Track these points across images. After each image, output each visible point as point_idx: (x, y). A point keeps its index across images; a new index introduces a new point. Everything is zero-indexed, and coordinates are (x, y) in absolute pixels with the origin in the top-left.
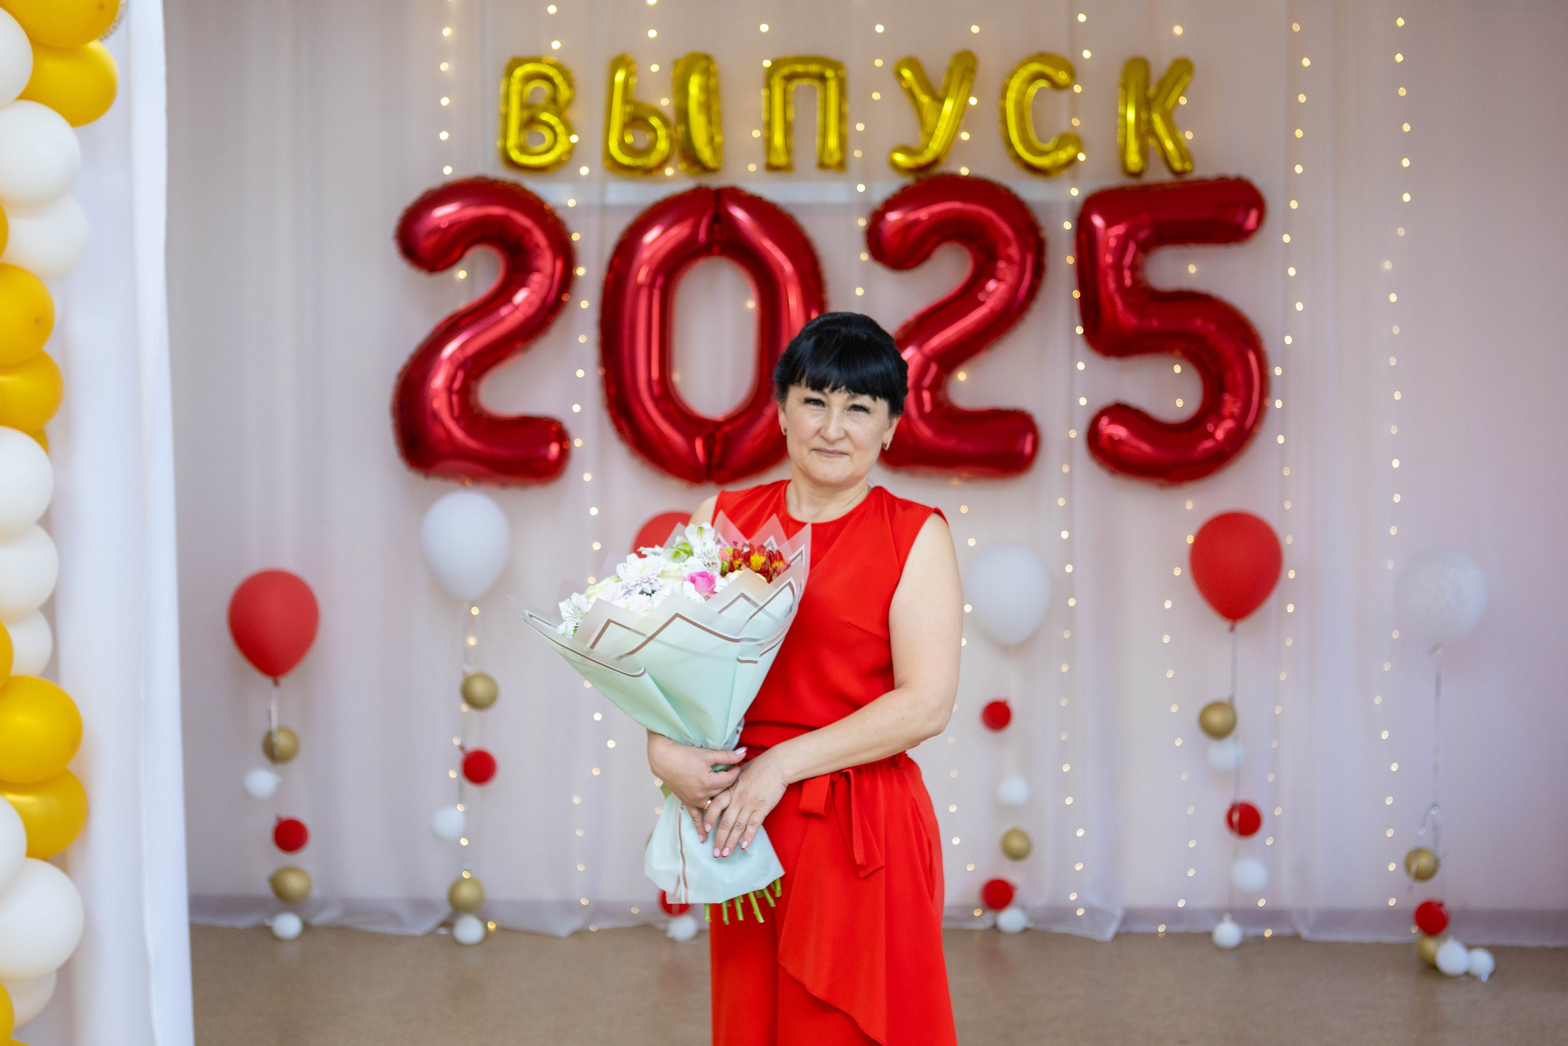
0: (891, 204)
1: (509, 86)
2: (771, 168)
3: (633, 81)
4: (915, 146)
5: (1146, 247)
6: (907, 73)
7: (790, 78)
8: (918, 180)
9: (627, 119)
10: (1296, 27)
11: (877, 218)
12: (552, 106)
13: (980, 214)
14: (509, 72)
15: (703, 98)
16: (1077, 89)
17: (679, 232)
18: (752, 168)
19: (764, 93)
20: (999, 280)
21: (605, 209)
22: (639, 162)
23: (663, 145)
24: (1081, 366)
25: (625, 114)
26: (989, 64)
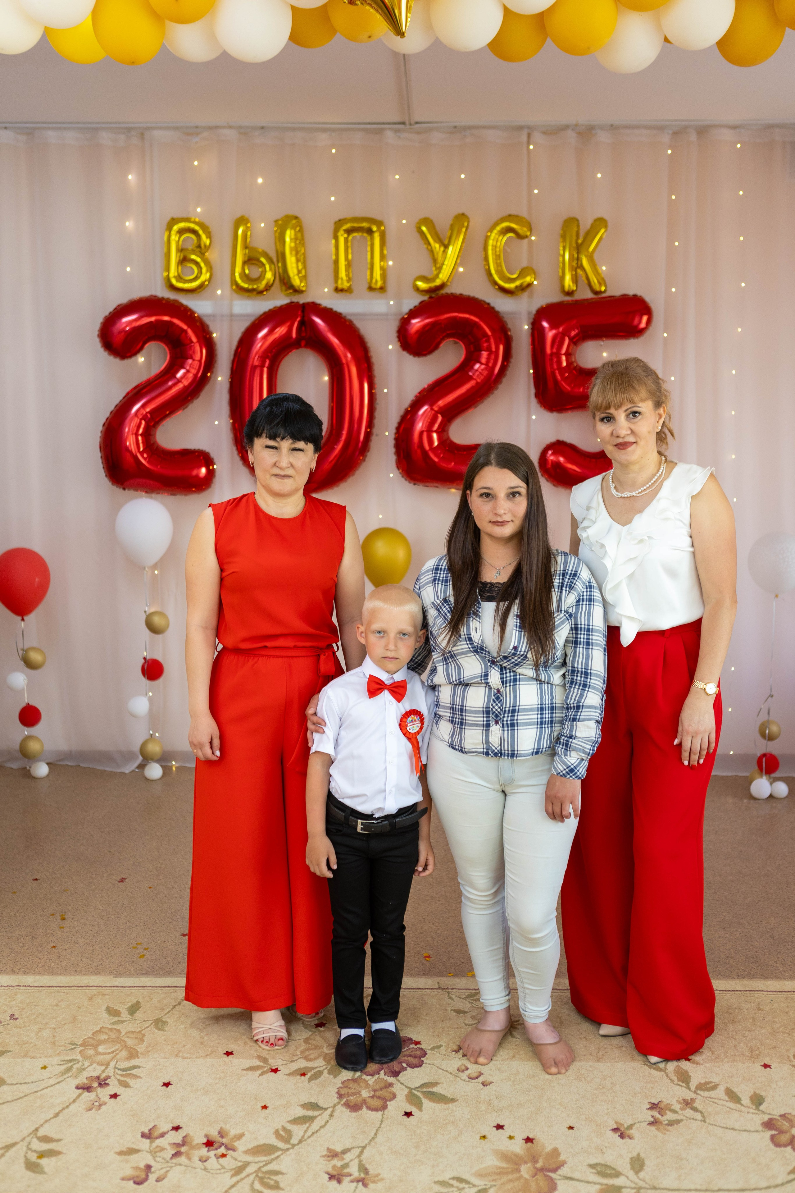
0: (413, 313)
1: (169, 236)
2: (337, 290)
3: (249, 233)
4: (430, 277)
5: (575, 342)
6: (424, 229)
7: (349, 232)
8: (431, 297)
9: (246, 259)
10: (673, 197)
11: (405, 323)
12: (199, 249)
13: (472, 320)
14: (169, 228)
15: (293, 245)
16: (533, 238)
17: (281, 331)
18: (326, 290)
19: (333, 241)
20: (482, 364)
21: (232, 316)
22: (255, 287)
23: (269, 275)
24: (534, 417)
25: (245, 254)
26: (477, 222)
